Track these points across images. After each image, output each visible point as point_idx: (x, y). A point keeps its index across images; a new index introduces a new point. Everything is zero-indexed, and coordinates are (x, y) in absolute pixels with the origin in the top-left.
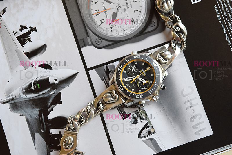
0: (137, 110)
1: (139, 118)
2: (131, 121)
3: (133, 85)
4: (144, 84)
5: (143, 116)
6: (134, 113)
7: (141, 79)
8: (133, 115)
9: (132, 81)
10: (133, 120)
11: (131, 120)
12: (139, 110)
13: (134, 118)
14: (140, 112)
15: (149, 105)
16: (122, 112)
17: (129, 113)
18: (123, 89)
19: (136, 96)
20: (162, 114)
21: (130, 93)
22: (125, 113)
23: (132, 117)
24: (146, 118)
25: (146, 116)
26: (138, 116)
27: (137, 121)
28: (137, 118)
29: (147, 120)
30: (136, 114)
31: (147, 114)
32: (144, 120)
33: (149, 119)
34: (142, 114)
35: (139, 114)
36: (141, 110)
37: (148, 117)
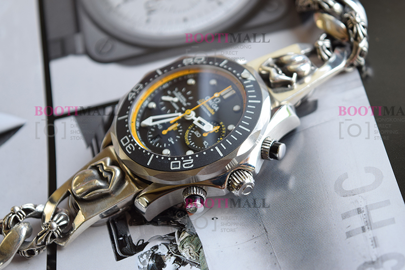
0: (173, 234)
1: (173, 258)
2: (142, 266)
4: (205, 135)
5: (185, 254)
6: (158, 243)
7: (200, 122)
8: (156, 247)
9: (170, 129)
10: (151, 263)
12: (179, 234)
14: (182, 239)
15: (217, 218)
16: (121, 239)
17: (143, 240)
18: (131, 146)
19: (172, 163)
20: (254, 248)
21: (153, 155)
22: (129, 242)
23: (150, 255)
24: (196, 259)
25: (199, 252)
26: (169, 253)
27: (163, 267)
28: (166, 258)
29: (197, 266)
30: (164, 244)
31: (202, 247)
32: (189, 264)
33: (205, 262)
34: (185, 245)
35: (176, 246)
36: (186, 234)
37: (204, 257)
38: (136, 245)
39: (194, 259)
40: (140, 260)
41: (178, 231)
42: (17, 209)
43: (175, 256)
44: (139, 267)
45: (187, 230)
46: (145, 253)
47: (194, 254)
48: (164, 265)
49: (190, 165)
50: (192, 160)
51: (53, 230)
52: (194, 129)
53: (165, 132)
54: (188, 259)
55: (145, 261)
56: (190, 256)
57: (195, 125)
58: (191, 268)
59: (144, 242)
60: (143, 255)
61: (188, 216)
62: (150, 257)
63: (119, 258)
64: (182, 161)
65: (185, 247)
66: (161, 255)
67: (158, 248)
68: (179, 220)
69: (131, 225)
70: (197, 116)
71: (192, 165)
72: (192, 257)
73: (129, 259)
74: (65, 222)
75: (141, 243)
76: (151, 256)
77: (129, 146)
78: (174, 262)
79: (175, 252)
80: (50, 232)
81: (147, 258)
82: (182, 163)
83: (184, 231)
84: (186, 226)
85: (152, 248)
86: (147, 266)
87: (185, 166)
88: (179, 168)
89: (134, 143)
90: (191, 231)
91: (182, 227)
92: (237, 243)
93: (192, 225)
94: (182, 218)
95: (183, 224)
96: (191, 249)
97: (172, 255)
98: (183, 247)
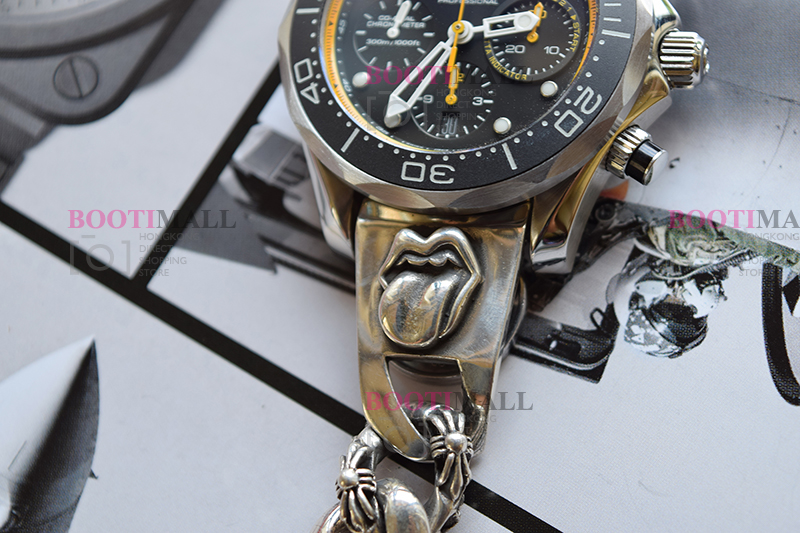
0: (636, 253)
1: (691, 286)
2: (654, 348)
3: (480, 101)
4: (534, 38)
5: (700, 258)
6: (630, 288)
8: (636, 298)
10: (662, 327)
11: (649, 340)
12: (646, 241)
13: (655, 312)
14: (662, 243)
15: (678, 159)
16: (553, 345)
17: (597, 310)
19: (556, 126)
21: (505, 146)
22: (576, 335)
23: (643, 318)
24: (732, 248)
25: (721, 234)
26: (671, 285)
27: (693, 313)
28: (679, 296)
29: (747, 257)
30: (643, 279)
34: (682, 248)
35: (667, 263)
36: (660, 231)
37: (739, 234)
38: (594, 328)
39: (728, 251)
40: (635, 343)
41: (639, 240)
43: (690, 279)
44: (650, 354)
45: (652, 223)
46: (629, 323)
47: (716, 245)
49: (594, 99)
50: (589, 89)
52: (497, 47)
53: (451, 99)
54: (716, 262)
55: (647, 336)
56: (715, 255)
57: (490, 39)
58: (742, 269)
59: (604, 310)
60: (630, 329)
61: (622, 203)
62: (647, 323)
63: (595, 375)
64: (571, 107)
65: (684, 250)
66: (661, 301)
67: (641, 297)
68: (616, 223)
69: (541, 309)
70: (477, 22)
71: (599, 98)
72: (720, 254)
73: (613, 360)
75: (599, 318)
76: (647, 319)
77: (433, 173)
78: (701, 290)
79: (678, 274)
81: (645, 327)
82: (576, 110)
83: (648, 229)
84: (640, 219)
85: (631, 305)
86: (662, 339)
87: (587, 108)
88: (580, 122)
89: (437, 159)
90: (660, 218)
91: (638, 227)
92: (764, 162)
93: (649, 208)
94: (616, 215)
95: (631, 220)
96: (700, 242)
97: (681, 283)
98: (683, 255)
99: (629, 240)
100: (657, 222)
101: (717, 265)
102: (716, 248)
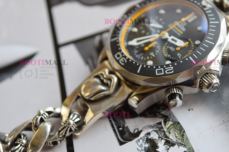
0: (160, 123)
1: (163, 141)
2: (140, 149)
3: (152, 54)
4: (178, 49)
5: (172, 137)
6: (150, 130)
7: (173, 40)
8: (149, 134)
9: (150, 46)
10: (147, 145)
11: (141, 146)
12: (165, 122)
13: (150, 141)
14: (168, 126)
15: (192, 110)
16: (121, 129)
17: (138, 129)
18: (123, 60)
19: (156, 70)
20: (226, 130)
21: (141, 65)
22: (127, 131)
23: (145, 140)
24: (182, 141)
25: (183, 135)
26: (159, 137)
27: (157, 148)
28: (158, 142)
29: (183, 146)
30: (155, 131)
31: (184, 131)
32: (177, 145)
33: (189, 143)
34: (171, 131)
35: (164, 132)
36: (171, 123)
37: (187, 139)
38: (133, 133)
39: (180, 141)
40: (138, 144)
42: (42, 112)
43: (165, 140)
44: (138, 149)
45: (171, 120)
46: (141, 138)
47: (179, 137)
48: (157, 147)
49: (171, 71)
50: (172, 67)
51: (71, 126)
52: (168, 45)
53: (147, 48)
54: (175, 141)
55: (141, 145)
56: (177, 139)
57: (169, 42)
58: (179, 148)
59: (139, 130)
60: (140, 140)
61: (169, 109)
62: (145, 142)
63: (121, 143)
64: (164, 68)
65: (171, 132)
66: (153, 139)
67: (150, 134)
68: (163, 113)
69: (127, 118)
70: (170, 36)
71: (173, 71)
72: (178, 140)
73: (129, 143)
74: (78, 119)
75: (136, 131)
76: (146, 141)
77: (122, 59)
78: (165, 144)
79: (163, 136)
80: (68, 127)
81: (143, 142)
82: (165, 70)
83: (168, 120)
84: (169, 116)
85: (146, 134)
86: (144, 148)
87: (167, 72)
88: (163, 73)
89: (125, 57)
90: (174, 120)
91: (167, 118)
92: (211, 127)
93: (174, 115)
94: (165, 111)
95: (167, 115)
96: (176, 133)
97: (162, 139)
98: (170, 133)
99: (162, 119)
100: (172, 120)
101: (174, 142)
102: (178, 138)
